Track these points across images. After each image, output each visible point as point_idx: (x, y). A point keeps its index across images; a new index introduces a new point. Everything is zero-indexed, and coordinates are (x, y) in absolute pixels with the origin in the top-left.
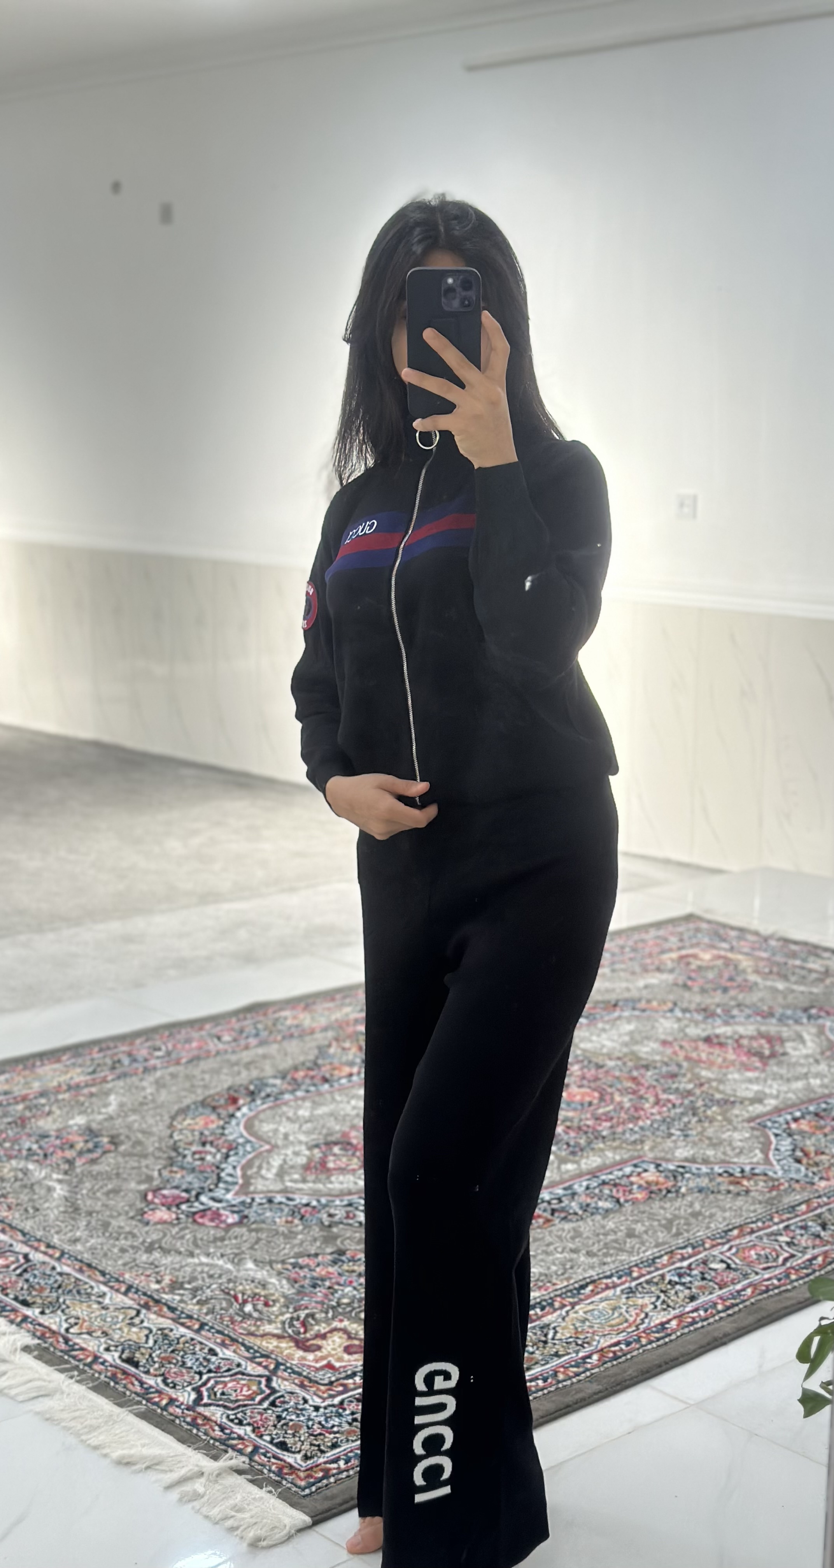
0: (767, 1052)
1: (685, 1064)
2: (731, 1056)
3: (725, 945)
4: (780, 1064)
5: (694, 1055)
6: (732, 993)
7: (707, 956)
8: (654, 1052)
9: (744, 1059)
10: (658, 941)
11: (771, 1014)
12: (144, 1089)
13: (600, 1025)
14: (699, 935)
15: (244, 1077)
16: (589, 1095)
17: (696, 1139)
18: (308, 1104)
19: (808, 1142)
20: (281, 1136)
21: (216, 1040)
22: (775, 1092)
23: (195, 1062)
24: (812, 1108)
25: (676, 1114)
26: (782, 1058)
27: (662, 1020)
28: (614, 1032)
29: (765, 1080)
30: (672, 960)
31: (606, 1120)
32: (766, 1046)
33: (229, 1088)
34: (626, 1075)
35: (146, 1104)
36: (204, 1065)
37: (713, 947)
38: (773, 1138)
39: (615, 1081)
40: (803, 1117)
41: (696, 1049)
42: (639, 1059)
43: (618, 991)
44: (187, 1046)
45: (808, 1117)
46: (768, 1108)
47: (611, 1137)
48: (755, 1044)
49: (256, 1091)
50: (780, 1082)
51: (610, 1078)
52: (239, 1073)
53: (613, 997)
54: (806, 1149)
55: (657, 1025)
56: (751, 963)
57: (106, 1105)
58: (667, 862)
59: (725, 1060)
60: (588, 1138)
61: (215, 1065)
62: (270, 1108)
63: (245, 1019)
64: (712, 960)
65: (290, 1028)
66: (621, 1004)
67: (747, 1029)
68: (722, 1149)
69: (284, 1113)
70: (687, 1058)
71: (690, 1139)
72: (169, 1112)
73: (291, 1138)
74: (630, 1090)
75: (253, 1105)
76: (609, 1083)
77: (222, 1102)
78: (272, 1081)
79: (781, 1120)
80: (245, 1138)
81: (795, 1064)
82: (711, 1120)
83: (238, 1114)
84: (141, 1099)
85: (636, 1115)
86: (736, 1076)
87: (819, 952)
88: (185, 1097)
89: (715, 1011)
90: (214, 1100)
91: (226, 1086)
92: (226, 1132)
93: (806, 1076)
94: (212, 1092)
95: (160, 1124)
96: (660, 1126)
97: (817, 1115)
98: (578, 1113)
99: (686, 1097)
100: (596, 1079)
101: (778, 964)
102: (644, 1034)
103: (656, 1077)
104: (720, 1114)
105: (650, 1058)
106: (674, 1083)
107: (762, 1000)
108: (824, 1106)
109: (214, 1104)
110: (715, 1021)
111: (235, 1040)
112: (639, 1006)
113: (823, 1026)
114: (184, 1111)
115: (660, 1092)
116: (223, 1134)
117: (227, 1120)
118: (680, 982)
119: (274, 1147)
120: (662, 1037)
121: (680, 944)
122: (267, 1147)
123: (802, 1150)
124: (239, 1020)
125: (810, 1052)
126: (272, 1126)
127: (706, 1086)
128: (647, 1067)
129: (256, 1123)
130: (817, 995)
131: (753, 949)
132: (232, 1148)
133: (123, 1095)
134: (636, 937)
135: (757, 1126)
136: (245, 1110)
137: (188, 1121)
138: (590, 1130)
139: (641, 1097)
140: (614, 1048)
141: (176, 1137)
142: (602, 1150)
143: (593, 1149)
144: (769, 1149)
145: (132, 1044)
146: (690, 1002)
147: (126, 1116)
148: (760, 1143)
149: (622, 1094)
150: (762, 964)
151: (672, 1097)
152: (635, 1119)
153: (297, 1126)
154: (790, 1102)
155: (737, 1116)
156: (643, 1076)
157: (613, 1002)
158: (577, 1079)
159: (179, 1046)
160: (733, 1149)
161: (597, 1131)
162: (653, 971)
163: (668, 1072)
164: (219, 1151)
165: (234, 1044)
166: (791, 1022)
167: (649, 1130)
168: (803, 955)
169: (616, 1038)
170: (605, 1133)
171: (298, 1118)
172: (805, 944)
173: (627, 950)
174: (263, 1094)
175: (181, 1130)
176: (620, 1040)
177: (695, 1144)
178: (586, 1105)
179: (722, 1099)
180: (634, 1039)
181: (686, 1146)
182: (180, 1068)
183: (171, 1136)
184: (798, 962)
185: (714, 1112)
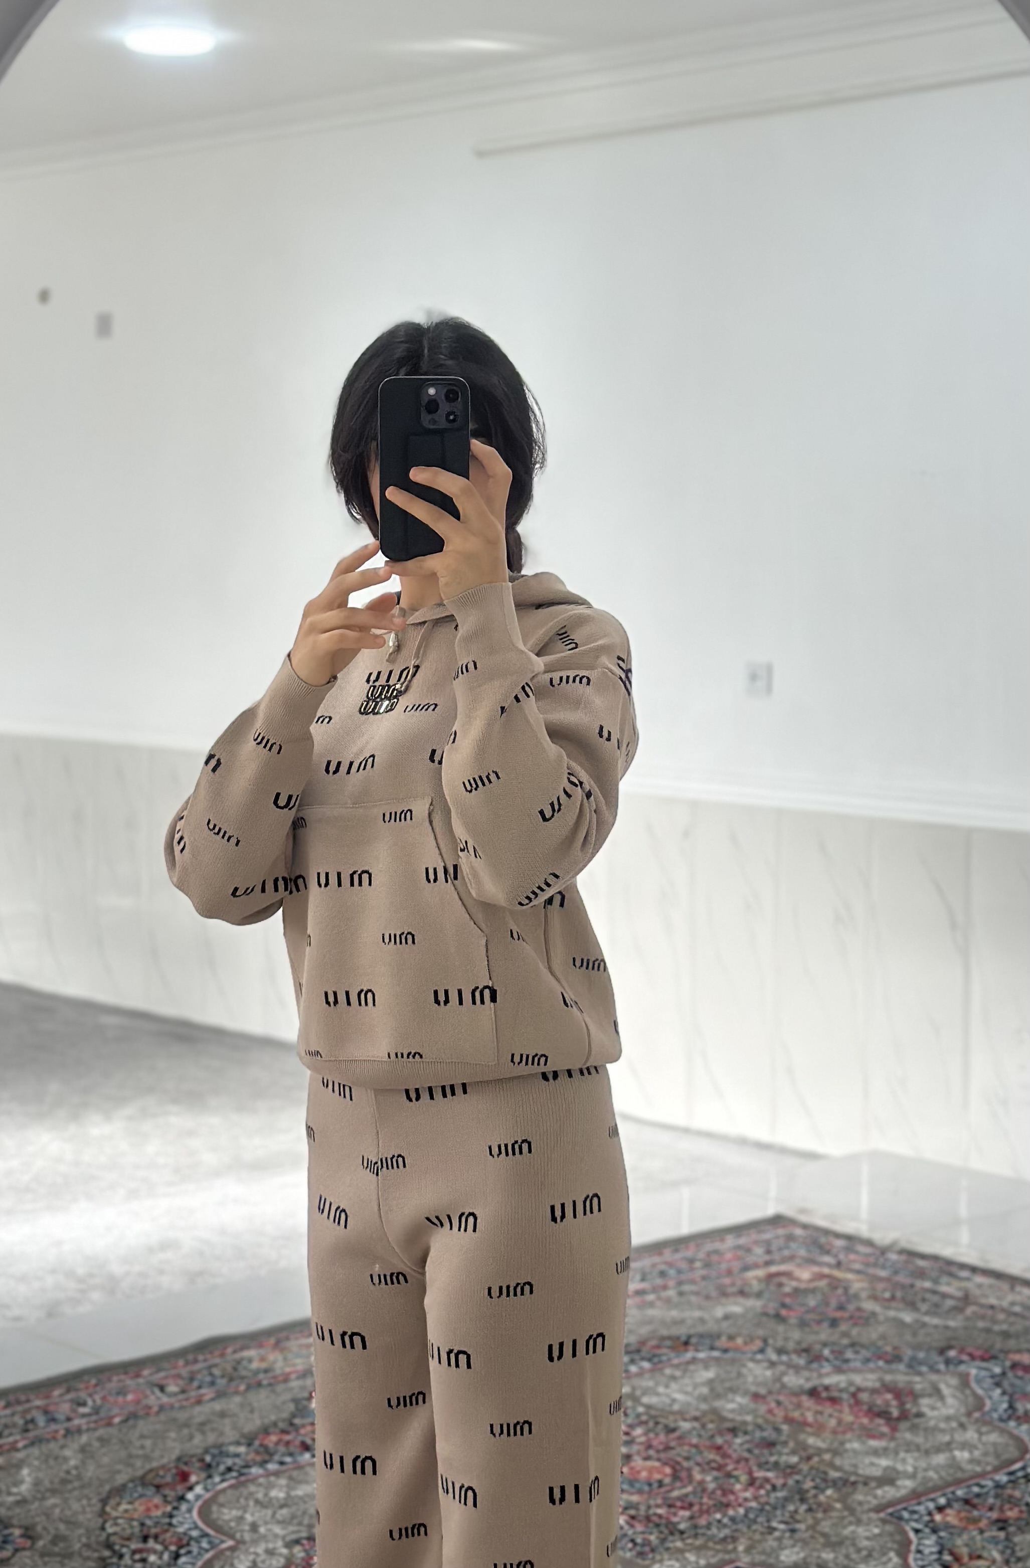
0: (895, 1413)
1: (785, 1428)
2: (848, 1418)
3: (827, 1259)
4: (914, 1428)
5: (796, 1414)
6: (843, 1327)
7: (805, 1274)
8: (742, 1410)
9: (865, 1421)
10: (740, 1253)
11: (897, 1358)
12: (66, 1459)
13: (668, 1371)
14: (793, 1245)
15: (198, 1442)
16: (659, 1472)
17: (806, 1535)
18: (283, 1481)
19: (959, 1542)
20: (247, 1528)
21: (157, 1391)
22: (910, 1469)
23: (131, 1422)
24: (960, 1493)
25: (777, 1498)
26: (917, 1421)
27: (751, 1365)
28: (686, 1381)
29: (897, 1453)
30: (760, 1280)
31: (683, 1508)
32: (894, 1403)
33: (179, 1459)
34: (708, 1443)
35: (70, 1482)
36: (143, 1426)
37: (811, 1261)
38: (912, 1535)
39: (694, 1450)
40: (949, 1505)
41: (799, 1406)
42: (723, 1419)
43: (689, 1322)
44: (120, 1399)
45: (956, 1505)
46: (903, 1492)
47: (693, 1532)
48: (879, 1401)
49: (214, 1464)
50: (916, 1454)
51: (686, 1448)
52: (191, 1437)
53: (681, 1331)
54: (956, 1550)
55: (744, 1371)
56: (864, 1285)
57: (17, 1483)
58: (742, 1142)
59: (840, 1422)
60: (661, 1532)
61: (158, 1427)
62: (231, 1487)
63: (196, 1361)
64: (811, 1280)
65: (257, 1372)
66: (694, 1340)
67: (867, 1379)
68: (844, 1551)
69: (251, 1494)
70: (788, 1420)
71: (798, 1536)
72: (99, 1494)
73: (262, 1530)
74: (714, 1465)
75: (209, 1481)
76: (685, 1454)
77: (169, 1479)
78: (232, 1449)
79: (921, 1509)
80: (201, 1530)
81: (935, 1429)
82: (827, 1509)
83: (190, 1496)
84: (62, 1475)
85: (724, 1500)
86: (856, 1445)
87: (954, 1269)
88: (119, 1472)
89: (821, 1351)
90: (157, 1475)
91: (174, 1457)
92: (174, 1521)
93: (948, 1447)
94: (155, 1464)
95: (88, 1509)
96: (757, 1516)
97: (967, 1502)
98: (645, 1496)
99: (791, 1474)
100: (668, 1448)
101: (903, 1287)
102: (727, 1385)
103: (746, 1446)
104: (838, 1501)
105: (739, 1418)
106: (771, 1454)
107: (883, 1337)
108: (976, 1489)
109: (158, 1481)
110: (822, 1367)
111: (183, 1391)
112: (718, 1344)
113: (968, 1375)
114: (119, 1491)
115: (755, 1468)
116: (170, 1524)
117: (175, 1504)
118: (771, 1312)
119: (240, 1542)
120: (753, 1389)
121: (767, 1258)
122: (230, 1543)
123: (951, 1553)
124: (187, 1363)
125: (951, 1411)
126: (235, 1513)
127: (816, 1459)
128: (734, 1431)
129: (215, 1508)
130: (955, 1330)
131: (867, 1265)
132: (183, 1543)
133: (39, 1469)
134: (709, 1247)
135: (888, 1518)
136: (199, 1489)
137: (124, 1507)
138: (663, 1521)
139: (729, 1475)
140: (689, 1404)
141: (110, 1529)
142: (681, 1551)
143: (668, 1549)
144: (909, 1551)
145: (48, 1397)
146: (786, 1339)
147: (43, 1499)
148: (894, 1541)
149: (703, 1471)
150: (880, 1286)
151: (770, 1475)
152: (723, 1506)
153: (269, 1512)
154: (930, 1484)
155: (860, 1503)
156: (730, 1444)
157: (684, 1339)
158: (642, 1448)
159: (111, 1399)
160: (859, 1551)
161: (672, 1523)
162: (734, 1294)
163: (763, 1439)
164: (166, 1548)
165: (181, 1397)
166: (924, 1369)
167: (742, 1521)
168: (934, 1274)
169: (690, 1389)
170: (682, 1526)
171: (271, 1499)
172: (935, 1258)
173: (698, 1264)
174: (222, 1468)
175: (116, 1518)
176: (697, 1393)
177: (805, 1542)
178: (655, 1485)
179: (840, 1478)
180: (716, 1390)
181: (793, 1546)
182: (113, 1431)
183: (103, 1528)
184: (927, 1284)
185: (828, 1497)
